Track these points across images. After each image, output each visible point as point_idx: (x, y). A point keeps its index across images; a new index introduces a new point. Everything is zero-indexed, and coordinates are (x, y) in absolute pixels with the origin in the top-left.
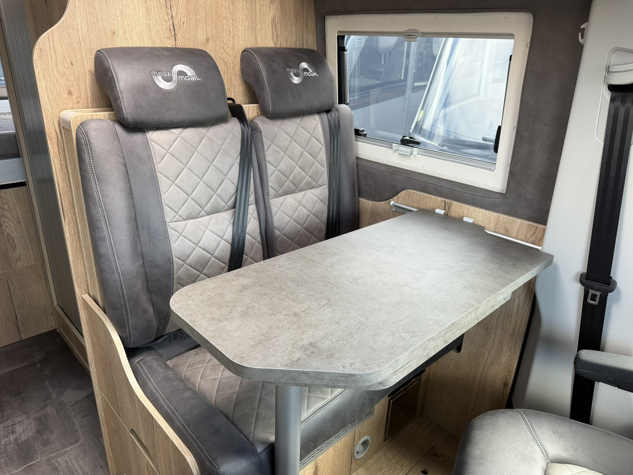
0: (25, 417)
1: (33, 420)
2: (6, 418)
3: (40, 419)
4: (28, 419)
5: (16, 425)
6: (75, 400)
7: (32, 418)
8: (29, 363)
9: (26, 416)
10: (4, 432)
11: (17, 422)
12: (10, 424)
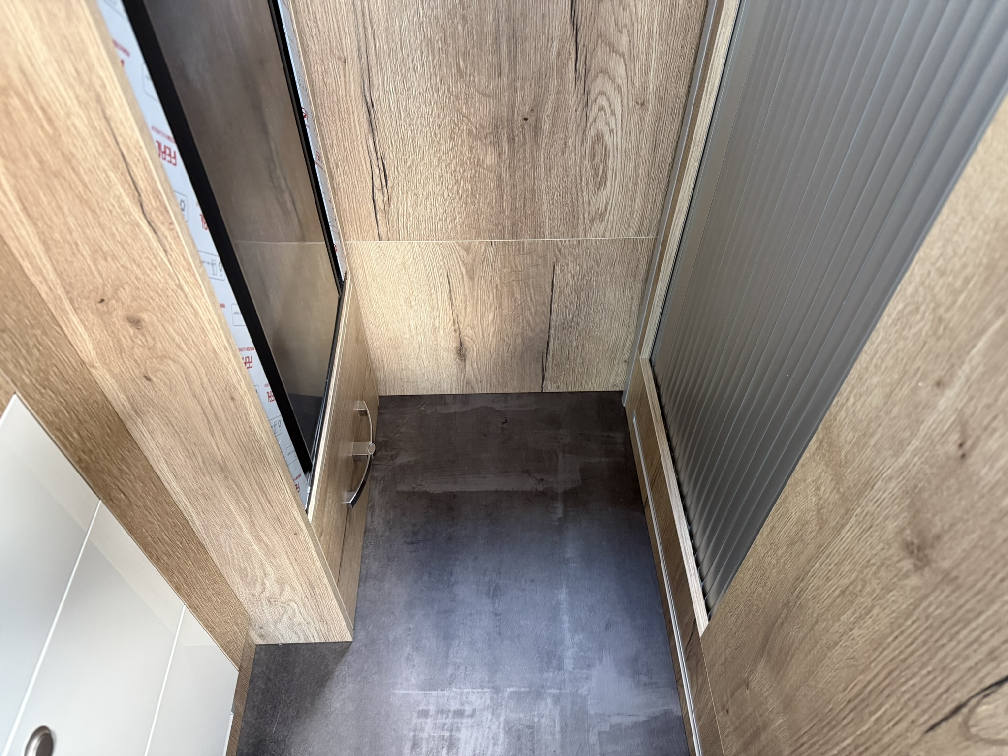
0: (488, 702)
1: (504, 728)
2: (450, 671)
3: (519, 738)
4: (493, 714)
5: (464, 720)
6: (615, 720)
7: (502, 719)
8: (541, 488)
9: (492, 699)
10: (435, 727)
11: (468, 709)
12: (454, 706)
